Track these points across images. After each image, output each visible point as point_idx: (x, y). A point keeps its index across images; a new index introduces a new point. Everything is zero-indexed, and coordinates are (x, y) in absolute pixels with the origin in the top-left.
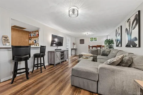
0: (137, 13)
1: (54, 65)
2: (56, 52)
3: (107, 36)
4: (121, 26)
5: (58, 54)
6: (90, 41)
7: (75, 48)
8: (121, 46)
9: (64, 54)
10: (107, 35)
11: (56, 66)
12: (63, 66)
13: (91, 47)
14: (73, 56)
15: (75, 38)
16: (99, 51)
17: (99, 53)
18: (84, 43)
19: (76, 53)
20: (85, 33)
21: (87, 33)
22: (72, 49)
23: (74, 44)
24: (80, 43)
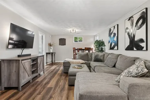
0: (145, 10)
1: (16, 88)
2: (22, 60)
3: (95, 36)
4: (118, 25)
5: (27, 64)
6: (74, 42)
7: (51, 51)
8: (118, 49)
9: (37, 63)
10: (95, 34)
11: (22, 90)
12: (39, 88)
13: (77, 50)
14: (49, 65)
15: (52, 36)
16: (89, 56)
17: (90, 58)
18: (65, 45)
19: (54, 60)
20: (70, 30)
21: (73, 30)
22: (47, 54)
23: (50, 45)
24: (60, 45)
